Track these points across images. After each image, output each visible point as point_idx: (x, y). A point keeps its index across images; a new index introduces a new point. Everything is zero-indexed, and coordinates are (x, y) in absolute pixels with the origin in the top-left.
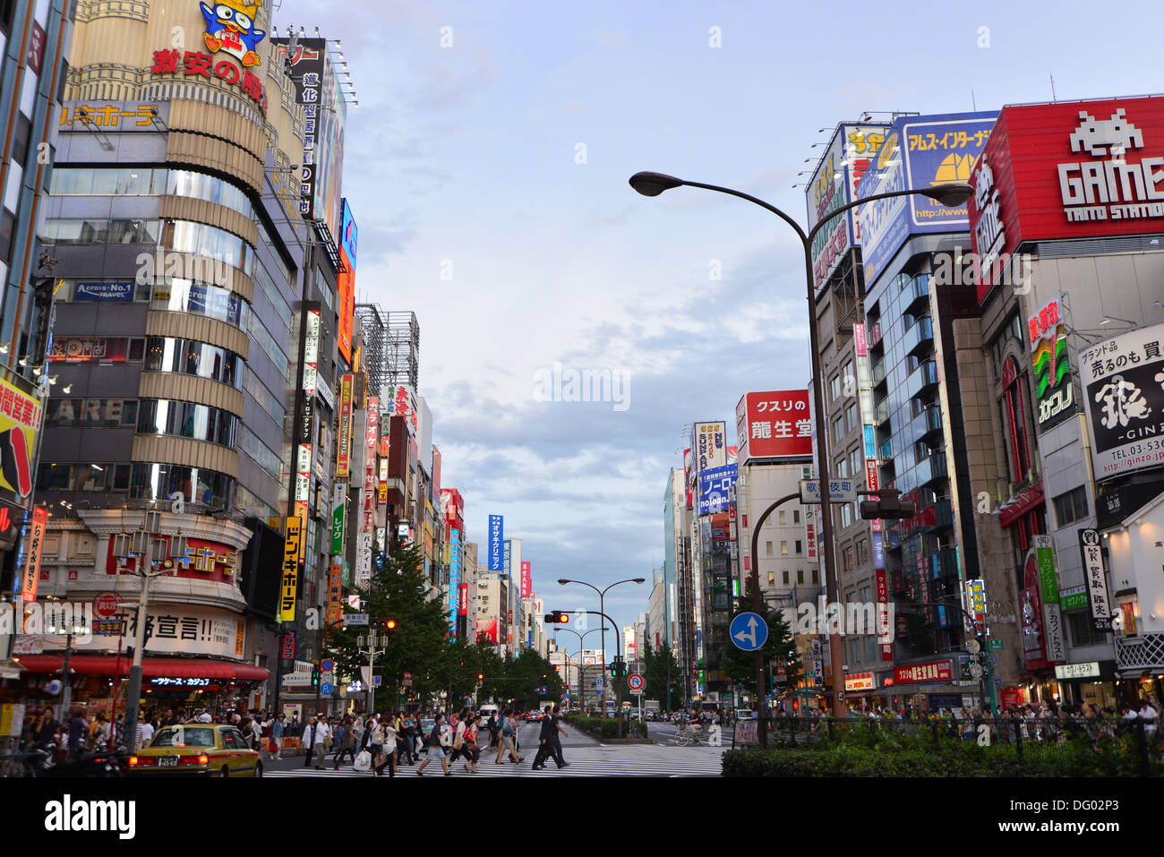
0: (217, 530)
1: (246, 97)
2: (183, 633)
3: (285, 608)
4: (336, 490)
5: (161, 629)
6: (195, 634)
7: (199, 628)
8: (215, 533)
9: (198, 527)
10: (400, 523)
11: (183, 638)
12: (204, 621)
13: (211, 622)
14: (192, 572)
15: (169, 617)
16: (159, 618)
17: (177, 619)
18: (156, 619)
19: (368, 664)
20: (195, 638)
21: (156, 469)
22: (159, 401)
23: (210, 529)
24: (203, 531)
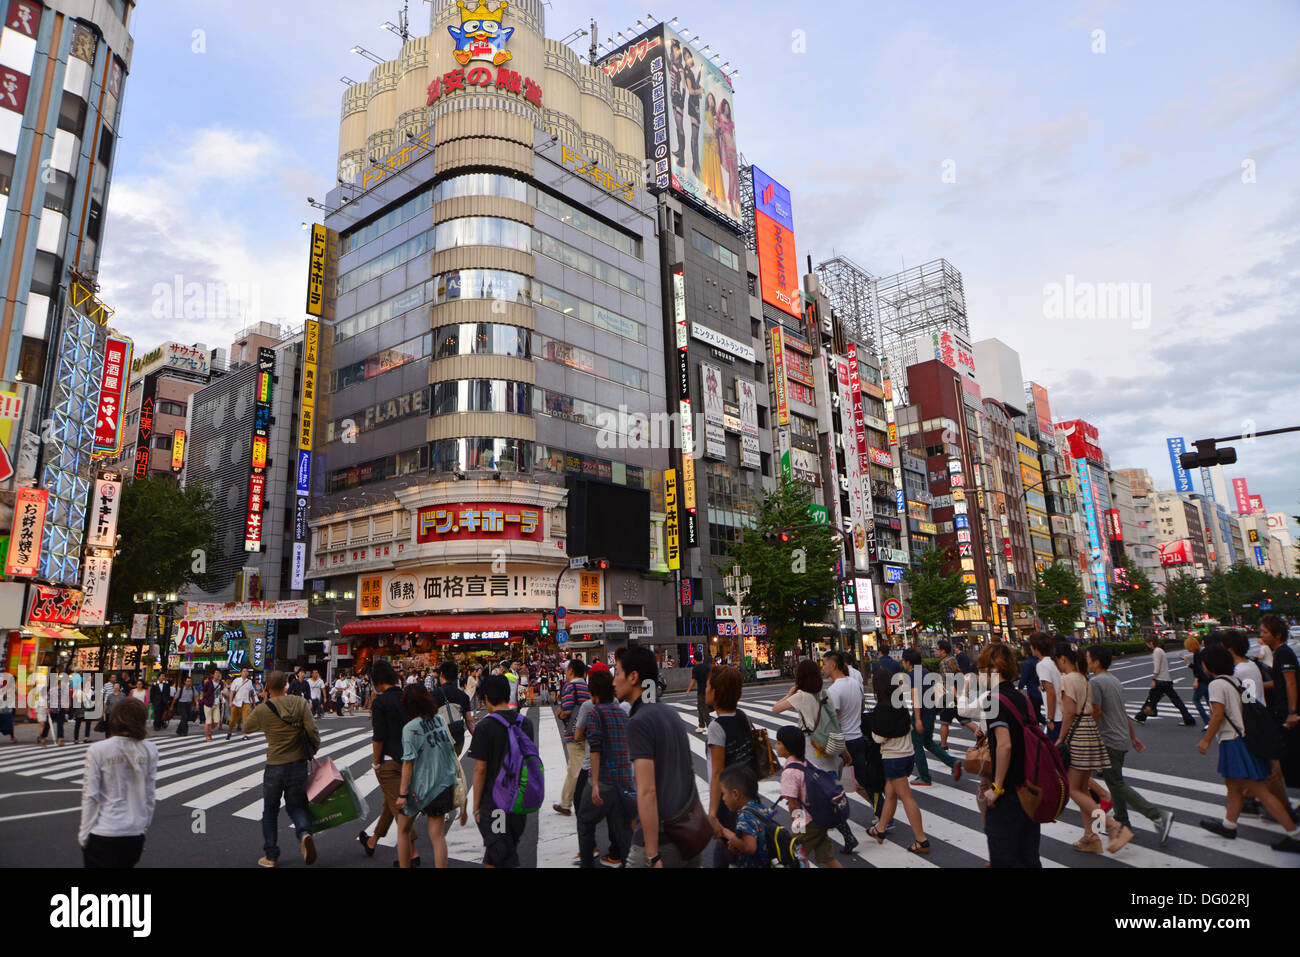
0: (502, 491)
1: (504, 92)
2: (492, 591)
3: (672, 557)
4: (781, 438)
5: (470, 588)
6: (506, 591)
7: (511, 586)
8: (499, 495)
9: (481, 491)
10: (950, 461)
11: (493, 594)
12: (516, 578)
13: (525, 579)
14: (479, 534)
15: (476, 577)
16: (468, 579)
17: (485, 579)
18: (464, 580)
19: (736, 604)
20: (506, 594)
21: (462, 444)
22: (459, 382)
23: (494, 491)
24: (487, 495)
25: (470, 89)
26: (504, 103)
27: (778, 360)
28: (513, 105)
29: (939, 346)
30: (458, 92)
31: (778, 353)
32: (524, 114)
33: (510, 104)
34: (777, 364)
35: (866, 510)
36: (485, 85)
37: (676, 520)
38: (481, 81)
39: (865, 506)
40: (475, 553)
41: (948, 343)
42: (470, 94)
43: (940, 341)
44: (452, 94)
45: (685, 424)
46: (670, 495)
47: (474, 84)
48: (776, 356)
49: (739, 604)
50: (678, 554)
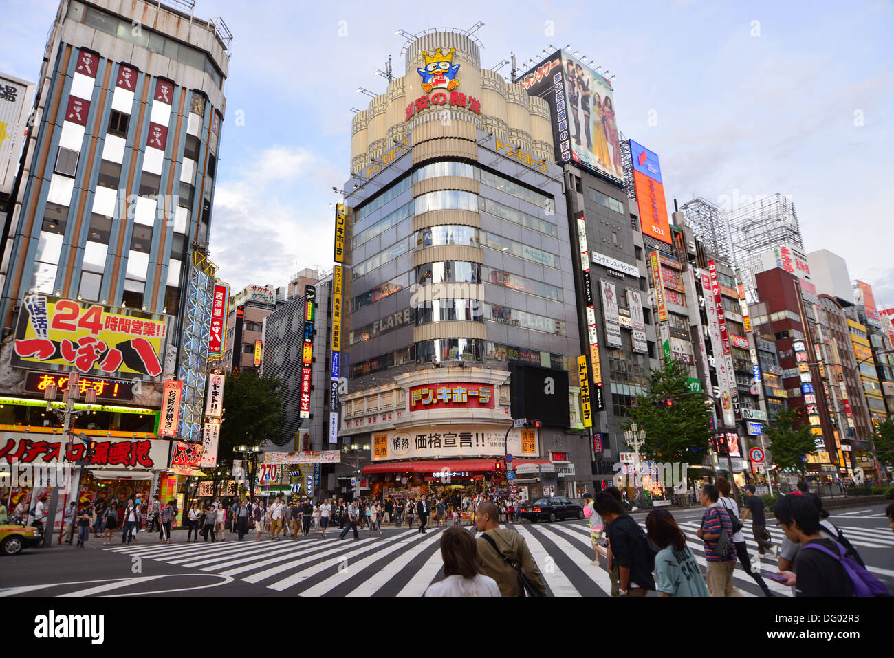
0: (466, 375)
1: (455, 107)
2: (461, 443)
3: (586, 418)
4: (662, 331)
5: (446, 442)
6: (471, 443)
7: (473, 440)
9: (451, 375)
10: (794, 342)
11: (461, 446)
12: (477, 435)
13: (483, 435)
14: (450, 404)
15: (450, 434)
16: (444, 435)
17: (456, 435)
18: (442, 436)
19: (635, 452)
20: (471, 446)
23: (460, 375)
24: (455, 377)
25: (433, 107)
26: (456, 114)
27: (657, 275)
28: (462, 115)
29: (780, 258)
30: (425, 110)
31: (656, 269)
32: (469, 120)
33: (460, 115)
34: (656, 278)
35: (730, 381)
36: (443, 104)
37: (588, 391)
38: (440, 101)
39: (729, 378)
40: (448, 417)
41: (787, 255)
42: (433, 111)
43: (780, 254)
44: (422, 112)
45: (592, 323)
46: (582, 374)
47: (436, 104)
48: (655, 272)
49: (637, 451)
50: (590, 416)
